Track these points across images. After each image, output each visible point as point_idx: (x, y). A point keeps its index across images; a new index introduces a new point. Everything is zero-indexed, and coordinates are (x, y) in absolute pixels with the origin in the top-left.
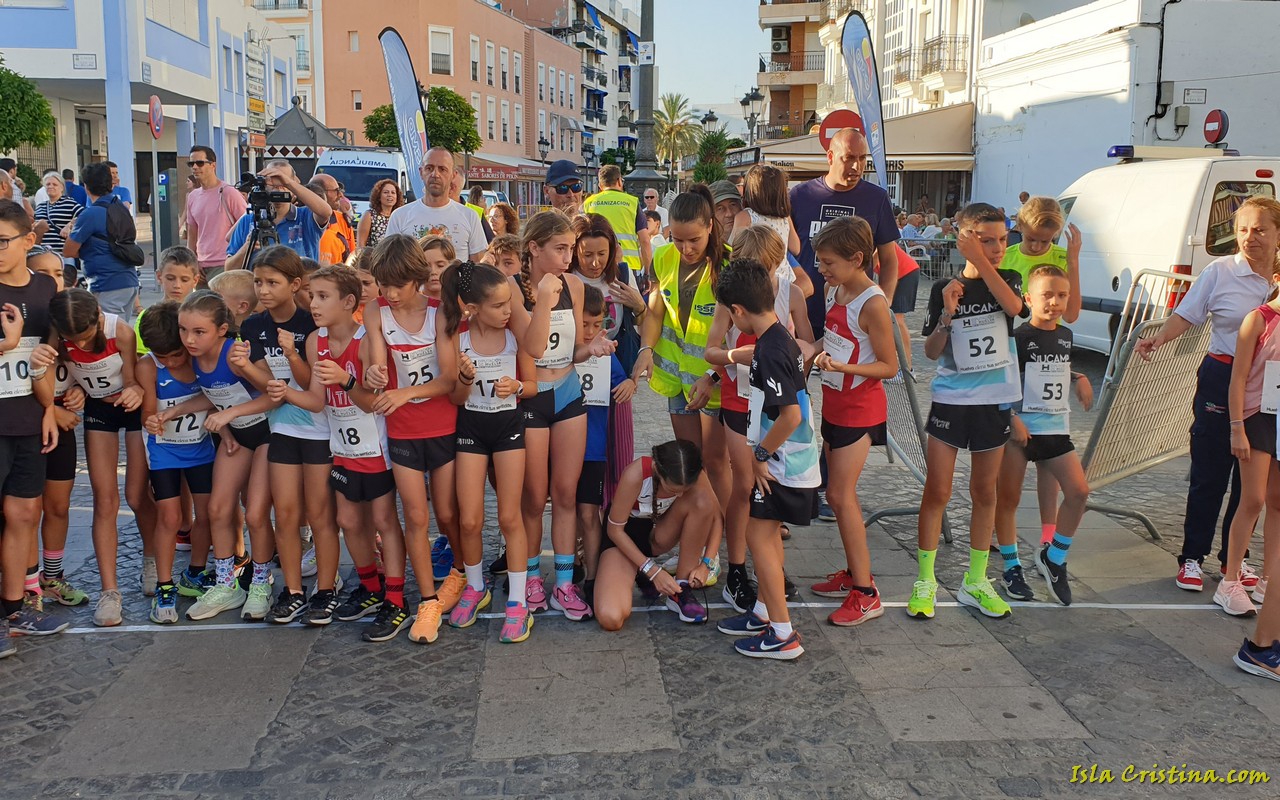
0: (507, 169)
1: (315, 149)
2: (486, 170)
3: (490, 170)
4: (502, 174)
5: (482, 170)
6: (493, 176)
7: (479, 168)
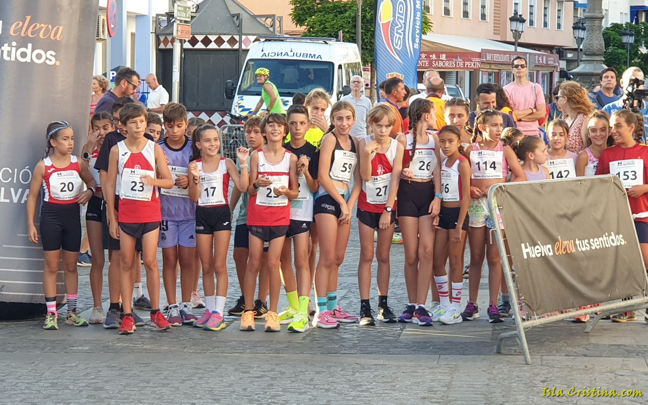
0: (466, 55)
1: (240, 38)
2: (438, 56)
3: (443, 57)
4: (460, 62)
5: (434, 57)
6: (447, 65)
7: (428, 54)
